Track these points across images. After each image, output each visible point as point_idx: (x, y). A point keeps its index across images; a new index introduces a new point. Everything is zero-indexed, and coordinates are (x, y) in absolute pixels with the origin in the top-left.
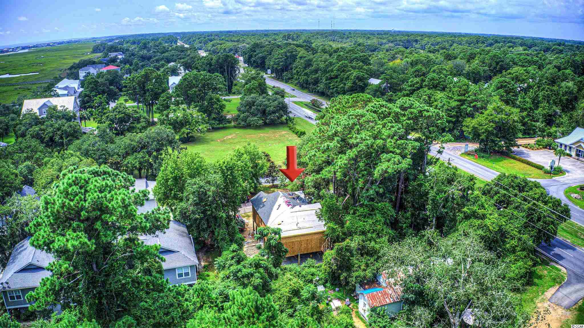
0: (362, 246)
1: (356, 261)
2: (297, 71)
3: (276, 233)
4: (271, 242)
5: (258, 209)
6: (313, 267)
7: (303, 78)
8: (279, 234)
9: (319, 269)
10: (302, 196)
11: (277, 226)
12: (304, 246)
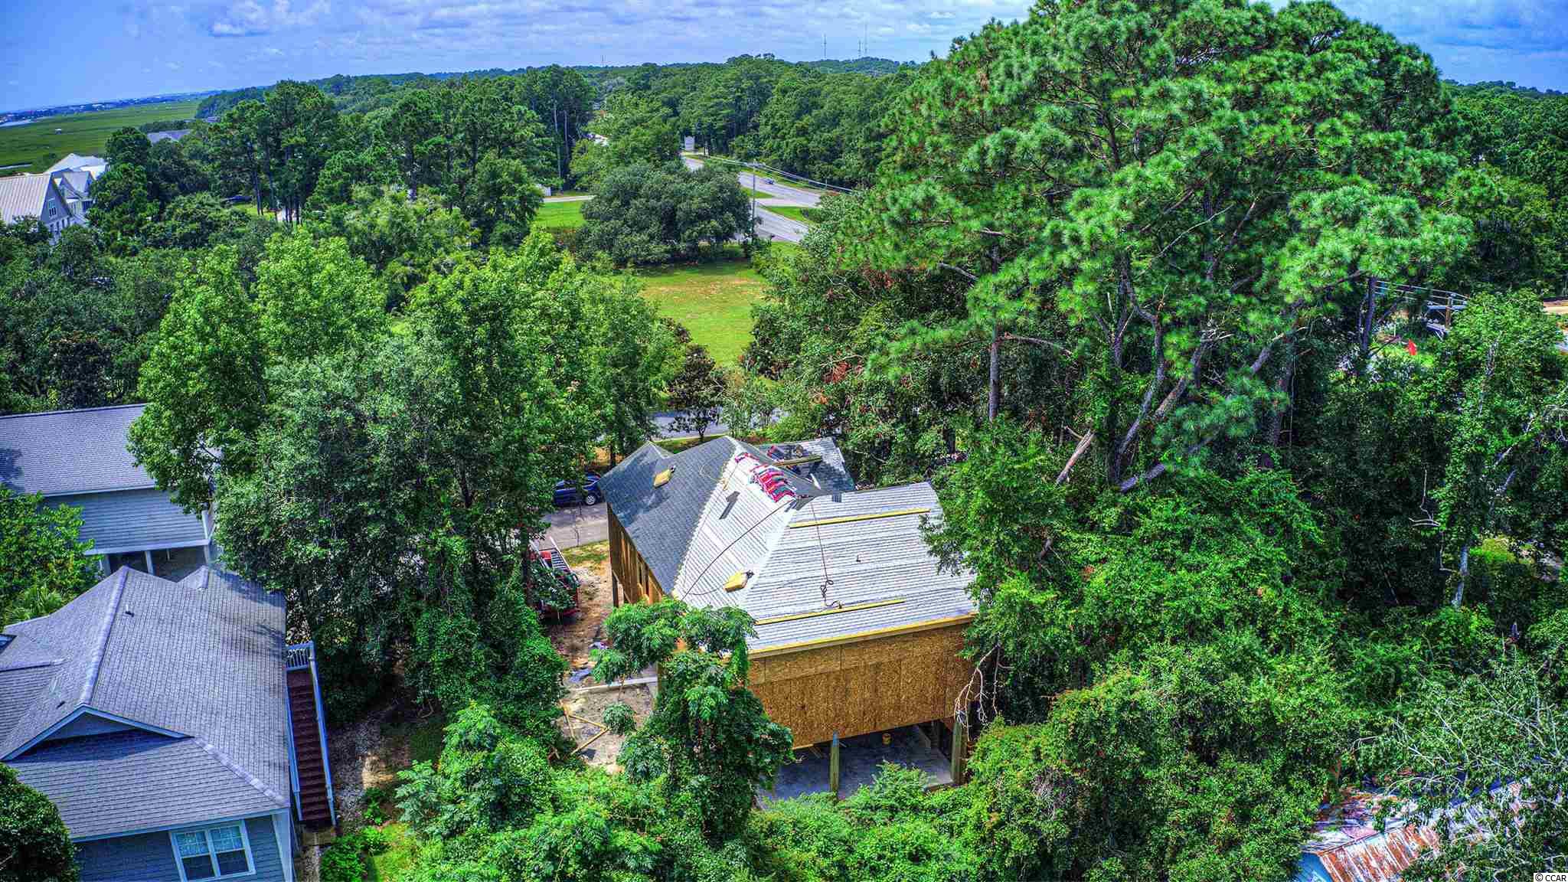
0: (1207, 701)
1: (1174, 792)
2: (774, 125)
3: (717, 640)
4: (692, 694)
5: (631, 518)
6: (915, 809)
7: (794, 141)
8: (738, 643)
9: (944, 820)
10: (834, 459)
11: (720, 601)
12: (859, 693)
